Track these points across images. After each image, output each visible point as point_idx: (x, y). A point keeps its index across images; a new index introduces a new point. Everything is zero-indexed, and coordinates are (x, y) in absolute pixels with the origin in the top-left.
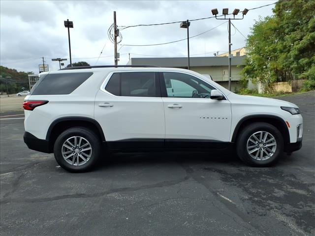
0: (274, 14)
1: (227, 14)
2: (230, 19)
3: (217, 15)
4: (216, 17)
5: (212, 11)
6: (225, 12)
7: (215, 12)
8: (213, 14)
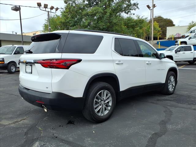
0: (61, 14)
1: (47, 8)
2: (48, 11)
3: (40, 7)
4: (40, 8)
5: (37, 4)
6: (46, 6)
7: (39, 5)
8: (38, 6)
